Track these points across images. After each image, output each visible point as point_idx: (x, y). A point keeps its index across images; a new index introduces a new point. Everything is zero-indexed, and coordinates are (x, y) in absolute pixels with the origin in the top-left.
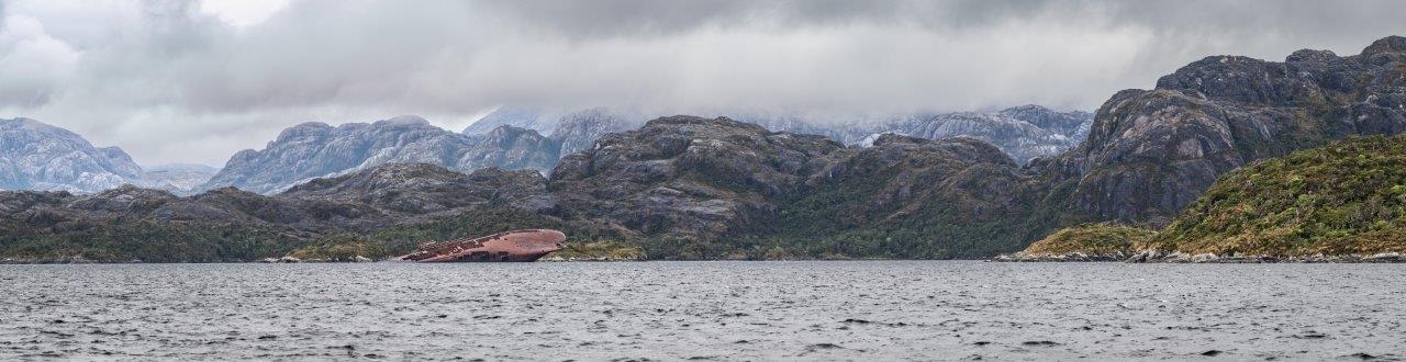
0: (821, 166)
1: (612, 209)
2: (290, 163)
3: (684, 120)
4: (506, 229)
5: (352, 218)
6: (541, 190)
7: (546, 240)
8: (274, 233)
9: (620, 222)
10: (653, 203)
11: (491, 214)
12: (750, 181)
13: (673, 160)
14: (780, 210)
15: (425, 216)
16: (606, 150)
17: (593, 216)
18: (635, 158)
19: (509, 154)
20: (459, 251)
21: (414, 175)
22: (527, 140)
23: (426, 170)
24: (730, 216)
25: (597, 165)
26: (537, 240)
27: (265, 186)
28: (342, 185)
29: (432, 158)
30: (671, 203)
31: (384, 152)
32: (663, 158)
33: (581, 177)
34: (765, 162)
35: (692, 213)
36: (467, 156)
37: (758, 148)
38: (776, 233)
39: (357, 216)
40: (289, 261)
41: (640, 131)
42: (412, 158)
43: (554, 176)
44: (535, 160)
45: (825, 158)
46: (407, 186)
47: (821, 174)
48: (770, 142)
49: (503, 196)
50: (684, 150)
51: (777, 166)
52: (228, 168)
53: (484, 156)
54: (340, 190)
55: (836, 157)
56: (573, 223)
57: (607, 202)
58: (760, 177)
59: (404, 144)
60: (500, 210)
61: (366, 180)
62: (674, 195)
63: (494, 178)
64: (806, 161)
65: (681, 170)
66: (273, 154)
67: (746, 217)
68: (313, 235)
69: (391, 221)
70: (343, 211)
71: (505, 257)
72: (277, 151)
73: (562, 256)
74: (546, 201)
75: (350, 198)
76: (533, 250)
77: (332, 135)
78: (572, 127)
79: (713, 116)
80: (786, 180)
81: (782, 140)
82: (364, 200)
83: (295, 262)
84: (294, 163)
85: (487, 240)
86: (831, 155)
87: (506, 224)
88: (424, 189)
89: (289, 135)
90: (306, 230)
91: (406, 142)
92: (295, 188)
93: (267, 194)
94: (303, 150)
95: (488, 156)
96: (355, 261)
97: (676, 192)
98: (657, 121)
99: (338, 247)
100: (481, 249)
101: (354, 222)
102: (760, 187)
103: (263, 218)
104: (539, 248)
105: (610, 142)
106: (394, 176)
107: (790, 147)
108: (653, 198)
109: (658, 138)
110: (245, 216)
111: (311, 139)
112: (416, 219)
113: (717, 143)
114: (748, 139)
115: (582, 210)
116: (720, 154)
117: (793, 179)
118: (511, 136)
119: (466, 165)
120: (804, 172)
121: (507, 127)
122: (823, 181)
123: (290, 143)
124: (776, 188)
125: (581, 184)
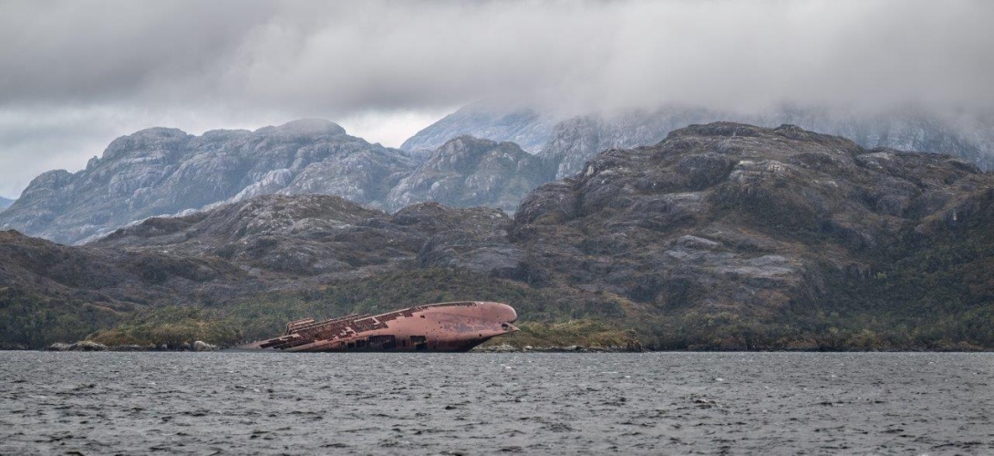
0: (940, 203)
1: (608, 270)
2: (123, 192)
3: (728, 129)
4: (439, 299)
5: (201, 281)
6: (499, 240)
7: (485, 318)
8: (77, 305)
9: (621, 290)
10: (673, 260)
11: (415, 276)
12: (827, 227)
13: (708, 192)
14: (875, 271)
15: (315, 278)
16: (602, 177)
17: (579, 280)
18: (647, 189)
19: (469, 182)
20: (349, 334)
21: (306, 213)
22: (499, 160)
23: (326, 206)
24: (793, 281)
25: (589, 200)
26: (472, 319)
27: (83, 229)
28: (192, 229)
29: (347, 189)
30: (701, 260)
31: (270, 177)
32: (692, 188)
33: (563, 220)
34: (852, 197)
35: (735, 277)
36: (403, 185)
37: (842, 174)
38: (867, 308)
39: (208, 278)
40: (88, 348)
41: (658, 147)
42: (316, 186)
43: (521, 217)
44: (511, 191)
45: (946, 190)
46: (294, 232)
47: (940, 215)
48: (861, 164)
49: (439, 248)
50: (725, 178)
51: (871, 202)
52: (25, 199)
53: (430, 184)
54: (189, 236)
55: (964, 189)
56: (546, 292)
57: (602, 259)
58: (843, 220)
59: (303, 165)
60: (430, 271)
61: (231, 221)
62: (708, 247)
63: (427, 219)
64: (918, 194)
65: (720, 208)
66: (96, 178)
67: (820, 282)
68: (138, 307)
69: (261, 287)
70: (185, 269)
71: (420, 344)
72: (103, 173)
73: (512, 343)
74: (506, 257)
75: (200, 249)
76: (465, 334)
77: (190, 149)
78: (574, 139)
79: (773, 122)
80: (885, 225)
81: (881, 161)
82: (220, 254)
83: (98, 349)
84: (128, 193)
85: (393, 317)
86: (958, 184)
87: (438, 293)
88: (319, 236)
89: (123, 148)
90: (130, 300)
91: (307, 160)
92: (120, 232)
93: (80, 243)
94: (144, 173)
95: (436, 184)
96: (193, 349)
97: (709, 242)
98: (685, 132)
99: (167, 326)
100: (383, 331)
101: (203, 288)
102: (843, 236)
103: (59, 279)
104: (475, 330)
105: (610, 164)
106: (276, 216)
107: (893, 173)
108: (672, 253)
109: (684, 157)
110: (32, 277)
111: (158, 155)
112: (301, 284)
113: (777, 166)
114: (827, 161)
115: (562, 271)
116: (781, 184)
117: (895, 223)
118: (473, 153)
119: (401, 197)
120: (914, 211)
121: (467, 140)
122: (943, 227)
123: (124, 160)
124: (868, 237)
125: (562, 231)
